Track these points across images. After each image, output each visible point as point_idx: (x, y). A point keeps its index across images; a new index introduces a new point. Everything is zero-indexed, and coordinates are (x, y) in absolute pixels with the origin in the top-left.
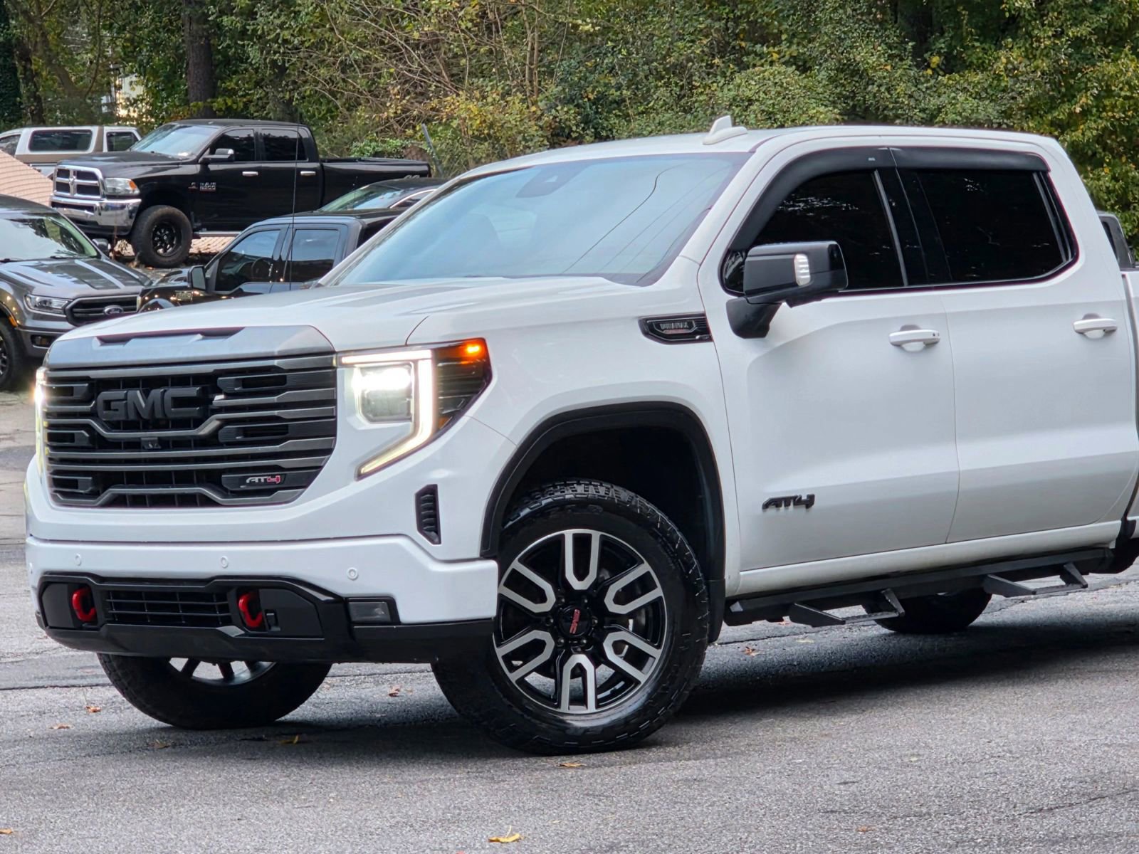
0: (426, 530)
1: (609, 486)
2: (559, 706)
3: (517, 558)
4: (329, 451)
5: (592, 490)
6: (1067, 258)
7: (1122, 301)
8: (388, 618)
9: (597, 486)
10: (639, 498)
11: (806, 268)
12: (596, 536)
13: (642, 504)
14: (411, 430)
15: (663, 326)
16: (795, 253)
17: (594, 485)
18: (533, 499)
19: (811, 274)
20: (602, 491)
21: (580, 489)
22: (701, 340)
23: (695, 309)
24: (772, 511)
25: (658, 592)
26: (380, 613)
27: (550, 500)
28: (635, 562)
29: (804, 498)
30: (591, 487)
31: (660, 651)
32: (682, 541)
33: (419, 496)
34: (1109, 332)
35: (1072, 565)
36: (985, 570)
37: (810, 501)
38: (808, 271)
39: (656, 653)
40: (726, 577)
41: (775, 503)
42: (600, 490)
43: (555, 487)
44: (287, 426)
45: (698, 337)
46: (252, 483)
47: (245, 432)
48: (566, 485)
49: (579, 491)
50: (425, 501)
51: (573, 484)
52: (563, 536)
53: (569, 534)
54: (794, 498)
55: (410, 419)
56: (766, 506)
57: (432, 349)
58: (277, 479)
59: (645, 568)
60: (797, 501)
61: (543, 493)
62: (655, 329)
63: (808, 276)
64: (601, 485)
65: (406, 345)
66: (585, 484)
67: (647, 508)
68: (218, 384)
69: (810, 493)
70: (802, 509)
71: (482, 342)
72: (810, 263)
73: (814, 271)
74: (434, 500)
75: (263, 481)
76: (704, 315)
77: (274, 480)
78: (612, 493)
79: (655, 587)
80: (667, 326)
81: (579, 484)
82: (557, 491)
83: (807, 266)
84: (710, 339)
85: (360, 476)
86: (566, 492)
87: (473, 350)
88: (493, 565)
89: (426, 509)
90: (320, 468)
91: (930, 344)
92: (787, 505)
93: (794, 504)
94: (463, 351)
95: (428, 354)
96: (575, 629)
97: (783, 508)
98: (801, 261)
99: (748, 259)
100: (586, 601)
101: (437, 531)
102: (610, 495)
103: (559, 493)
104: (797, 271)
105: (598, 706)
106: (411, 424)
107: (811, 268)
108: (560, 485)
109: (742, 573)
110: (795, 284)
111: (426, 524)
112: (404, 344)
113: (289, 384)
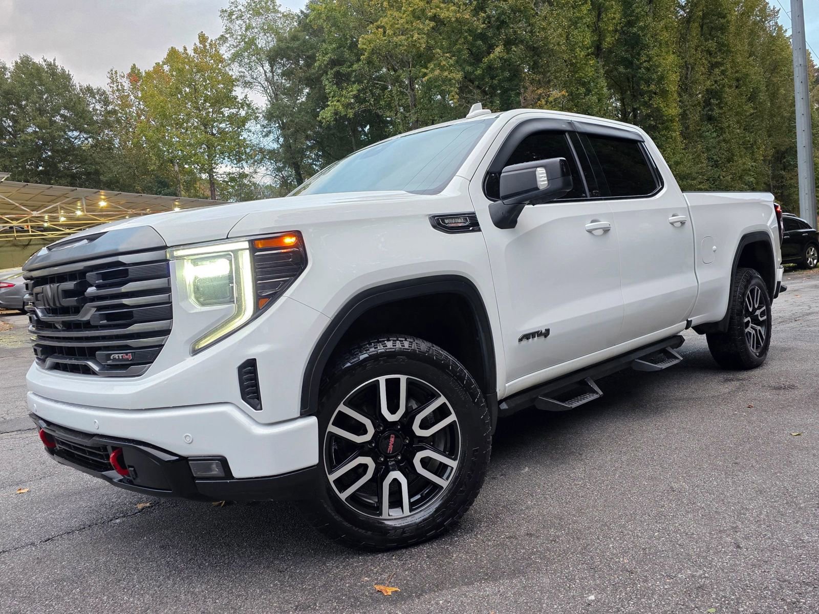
0: (250, 398)
1: (412, 340)
2: (381, 514)
3: (342, 402)
4: (167, 332)
5: (398, 345)
6: (659, 186)
7: (685, 208)
8: (222, 474)
9: (402, 341)
10: (436, 348)
11: (545, 177)
12: (403, 379)
13: (437, 351)
14: (234, 311)
15: (446, 221)
16: (537, 167)
17: (400, 341)
18: (352, 355)
19: (548, 180)
20: (406, 344)
21: (389, 344)
22: (473, 231)
23: (468, 209)
24: (525, 342)
25: (452, 418)
26: (216, 471)
27: (366, 355)
28: (435, 396)
29: (544, 331)
30: (398, 342)
31: (457, 462)
32: (468, 377)
33: (241, 369)
34: (683, 223)
35: (669, 347)
36: (633, 357)
37: (547, 333)
38: (546, 179)
39: (454, 464)
40: (497, 390)
41: (527, 337)
42: (405, 344)
43: (370, 344)
44: (132, 311)
45: (471, 228)
46: (114, 359)
47: (108, 317)
48: (379, 342)
49: (388, 347)
50: (247, 373)
51: (384, 341)
52: (378, 381)
53: (382, 380)
54: (537, 332)
55: (233, 302)
56: (520, 340)
57: (249, 241)
58: (130, 357)
59: (442, 400)
60: (539, 334)
61: (361, 350)
62: (441, 223)
63: (546, 182)
64: (406, 340)
65: (227, 238)
66: (394, 341)
67: (441, 355)
68: (87, 279)
69: (547, 328)
70: (542, 338)
71: (298, 234)
72: (547, 173)
73: (550, 178)
74: (254, 372)
75: (121, 358)
76: (474, 213)
77: (126, 357)
78: (414, 346)
79: (450, 413)
80: (450, 221)
81: (388, 340)
82: (371, 348)
83: (545, 175)
84: (480, 230)
85: (195, 352)
86: (379, 348)
87: (289, 241)
88: (313, 420)
89: (247, 380)
90: (161, 346)
91: (606, 230)
92: (533, 337)
93: (538, 336)
94: (282, 242)
95: (246, 245)
96: (392, 450)
97: (531, 340)
98: (541, 172)
99: (502, 175)
100: (399, 427)
101: (258, 398)
102: (413, 348)
103: (373, 349)
104: (538, 179)
105: (411, 510)
106: (234, 306)
107: (547, 176)
108: (374, 342)
109: (507, 385)
110: (537, 189)
111: (249, 393)
112: (225, 237)
113: (130, 276)
